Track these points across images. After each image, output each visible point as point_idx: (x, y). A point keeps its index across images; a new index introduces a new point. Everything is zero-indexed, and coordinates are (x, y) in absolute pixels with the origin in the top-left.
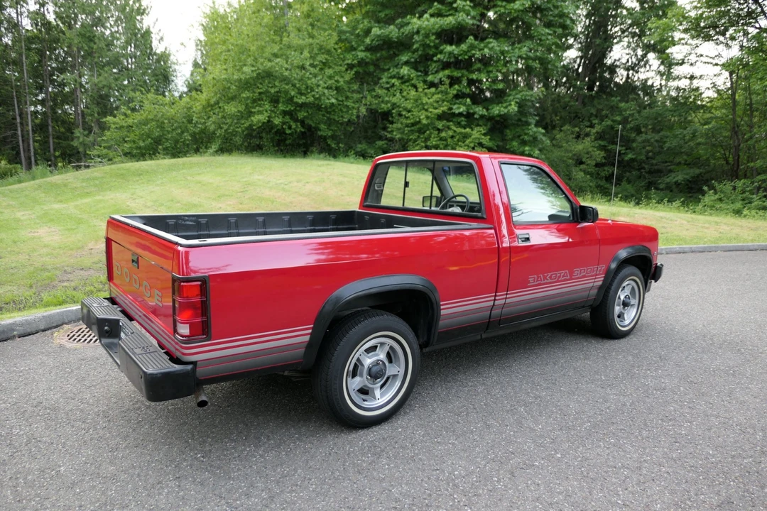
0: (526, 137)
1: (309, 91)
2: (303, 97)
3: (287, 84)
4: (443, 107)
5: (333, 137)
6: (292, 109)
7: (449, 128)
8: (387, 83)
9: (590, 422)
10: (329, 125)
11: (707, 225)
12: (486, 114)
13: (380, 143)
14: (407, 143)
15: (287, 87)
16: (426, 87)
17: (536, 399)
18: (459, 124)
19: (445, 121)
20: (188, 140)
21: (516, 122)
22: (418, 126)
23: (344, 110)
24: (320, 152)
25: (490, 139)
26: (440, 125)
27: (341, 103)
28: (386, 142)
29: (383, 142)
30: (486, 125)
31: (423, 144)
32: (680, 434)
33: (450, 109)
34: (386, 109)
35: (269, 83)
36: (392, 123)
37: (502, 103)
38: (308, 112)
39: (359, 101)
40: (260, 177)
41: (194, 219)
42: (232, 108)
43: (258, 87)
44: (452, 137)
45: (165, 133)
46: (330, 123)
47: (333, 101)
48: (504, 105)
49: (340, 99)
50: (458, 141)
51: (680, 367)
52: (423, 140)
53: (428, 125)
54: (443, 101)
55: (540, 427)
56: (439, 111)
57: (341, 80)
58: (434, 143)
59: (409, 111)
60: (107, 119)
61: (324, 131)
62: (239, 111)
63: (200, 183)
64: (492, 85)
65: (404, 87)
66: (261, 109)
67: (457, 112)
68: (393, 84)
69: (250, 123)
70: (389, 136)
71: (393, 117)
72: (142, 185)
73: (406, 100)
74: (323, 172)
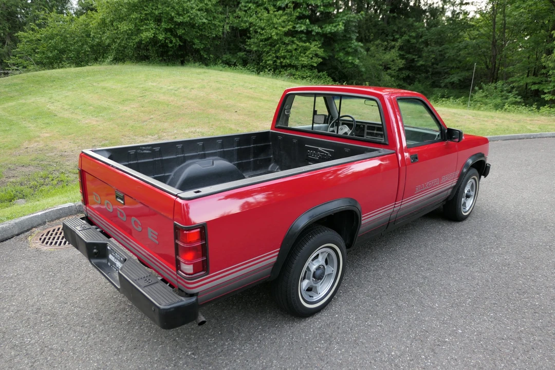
0: (349, 49)
1: (185, 12)
2: (181, 18)
3: (168, 7)
4: (289, 26)
5: (205, 49)
6: (172, 27)
7: (293, 42)
8: (245, 6)
9: (469, 298)
10: (201, 40)
11: (486, 119)
12: (321, 31)
13: (241, 54)
14: (261, 54)
15: (167, 9)
16: (275, 10)
17: (425, 279)
18: (300, 40)
19: (290, 37)
20: (88, 51)
21: (342, 38)
22: (270, 41)
23: (213, 28)
24: (195, 62)
25: (324, 51)
26: (287, 40)
27: (210, 22)
28: (245, 53)
29: (243, 53)
30: (320, 40)
31: (274, 55)
32: (535, 305)
33: (294, 27)
34: (245, 27)
35: (153, 5)
36: (249, 38)
37: (333, 23)
38: (184, 29)
39: (224, 20)
40: (154, 84)
41: (149, 148)
42: (124, 27)
43: (144, 9)
44: (296, 49)
45: (69, 45)
46: (201, 38)
47: (205, 21)
48: (334, 25)
49: (209, 19)
50: (300, 52)
51: (512, 244)
52: (274, 52)
53: (278, 40)
54: (289, 21)
55: (437, 305)
56: (286, 29)
57: (209, 3)
58: (282, 54)
59: (263, 29)
60: (19, 34)
61: (198, 45)
62: (130, 29)
63: (105, 89)
64: (326, 9)
65: (258, 9)
66: (148, 27)
67: (299, 30)
68: (250, 8)
69: (140, 39)
70: (248, 48)
71: (250, 34)
72: (56, 90)
73: (260, 20)
74: (203, 80)
